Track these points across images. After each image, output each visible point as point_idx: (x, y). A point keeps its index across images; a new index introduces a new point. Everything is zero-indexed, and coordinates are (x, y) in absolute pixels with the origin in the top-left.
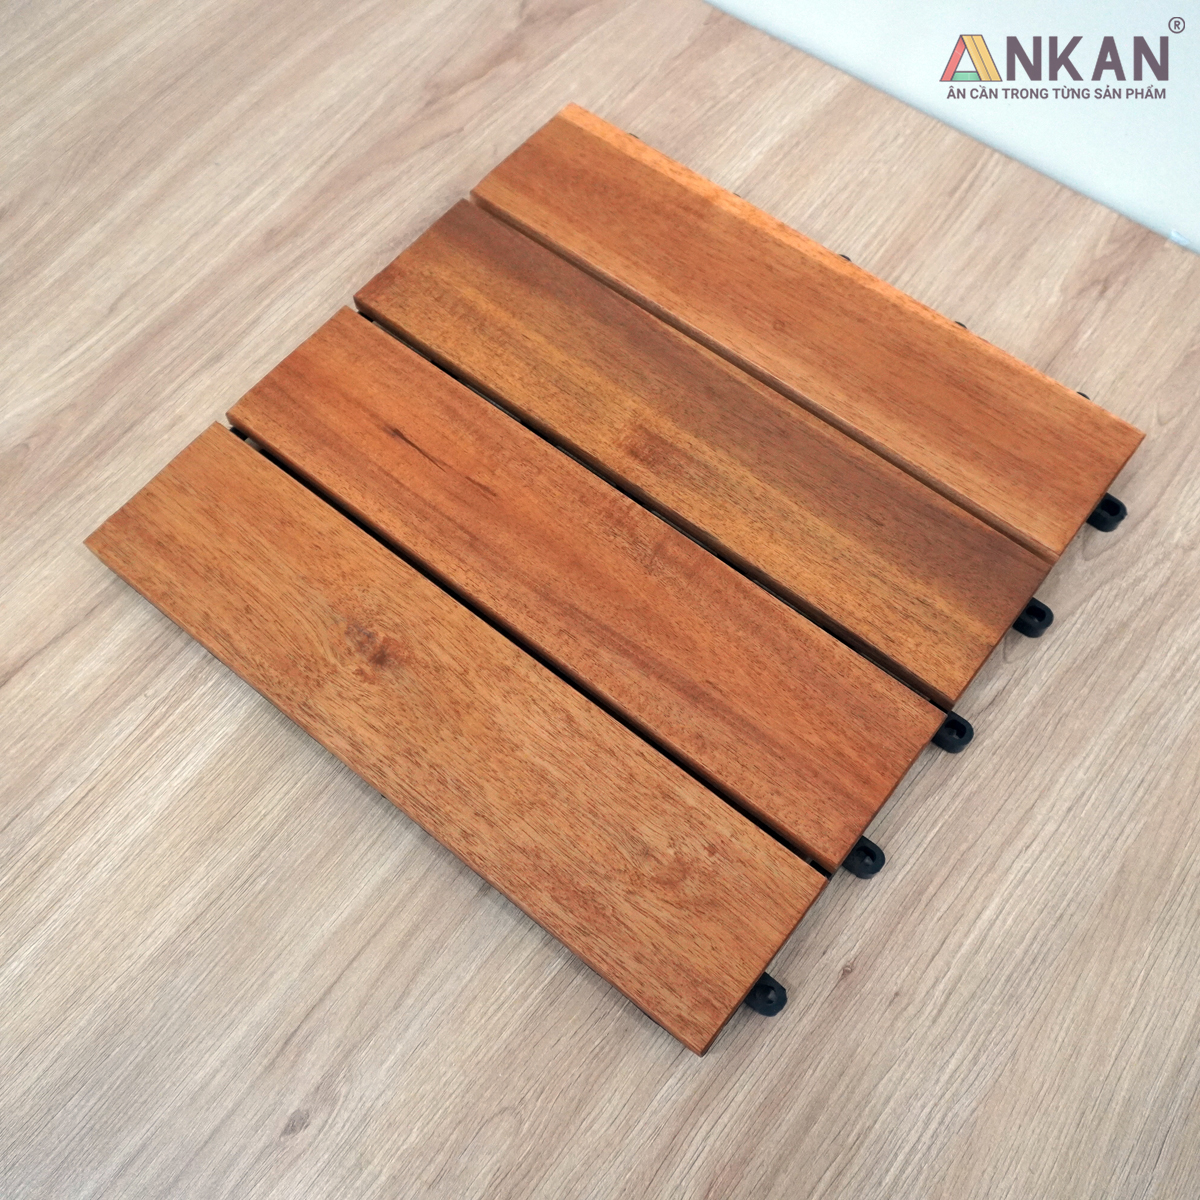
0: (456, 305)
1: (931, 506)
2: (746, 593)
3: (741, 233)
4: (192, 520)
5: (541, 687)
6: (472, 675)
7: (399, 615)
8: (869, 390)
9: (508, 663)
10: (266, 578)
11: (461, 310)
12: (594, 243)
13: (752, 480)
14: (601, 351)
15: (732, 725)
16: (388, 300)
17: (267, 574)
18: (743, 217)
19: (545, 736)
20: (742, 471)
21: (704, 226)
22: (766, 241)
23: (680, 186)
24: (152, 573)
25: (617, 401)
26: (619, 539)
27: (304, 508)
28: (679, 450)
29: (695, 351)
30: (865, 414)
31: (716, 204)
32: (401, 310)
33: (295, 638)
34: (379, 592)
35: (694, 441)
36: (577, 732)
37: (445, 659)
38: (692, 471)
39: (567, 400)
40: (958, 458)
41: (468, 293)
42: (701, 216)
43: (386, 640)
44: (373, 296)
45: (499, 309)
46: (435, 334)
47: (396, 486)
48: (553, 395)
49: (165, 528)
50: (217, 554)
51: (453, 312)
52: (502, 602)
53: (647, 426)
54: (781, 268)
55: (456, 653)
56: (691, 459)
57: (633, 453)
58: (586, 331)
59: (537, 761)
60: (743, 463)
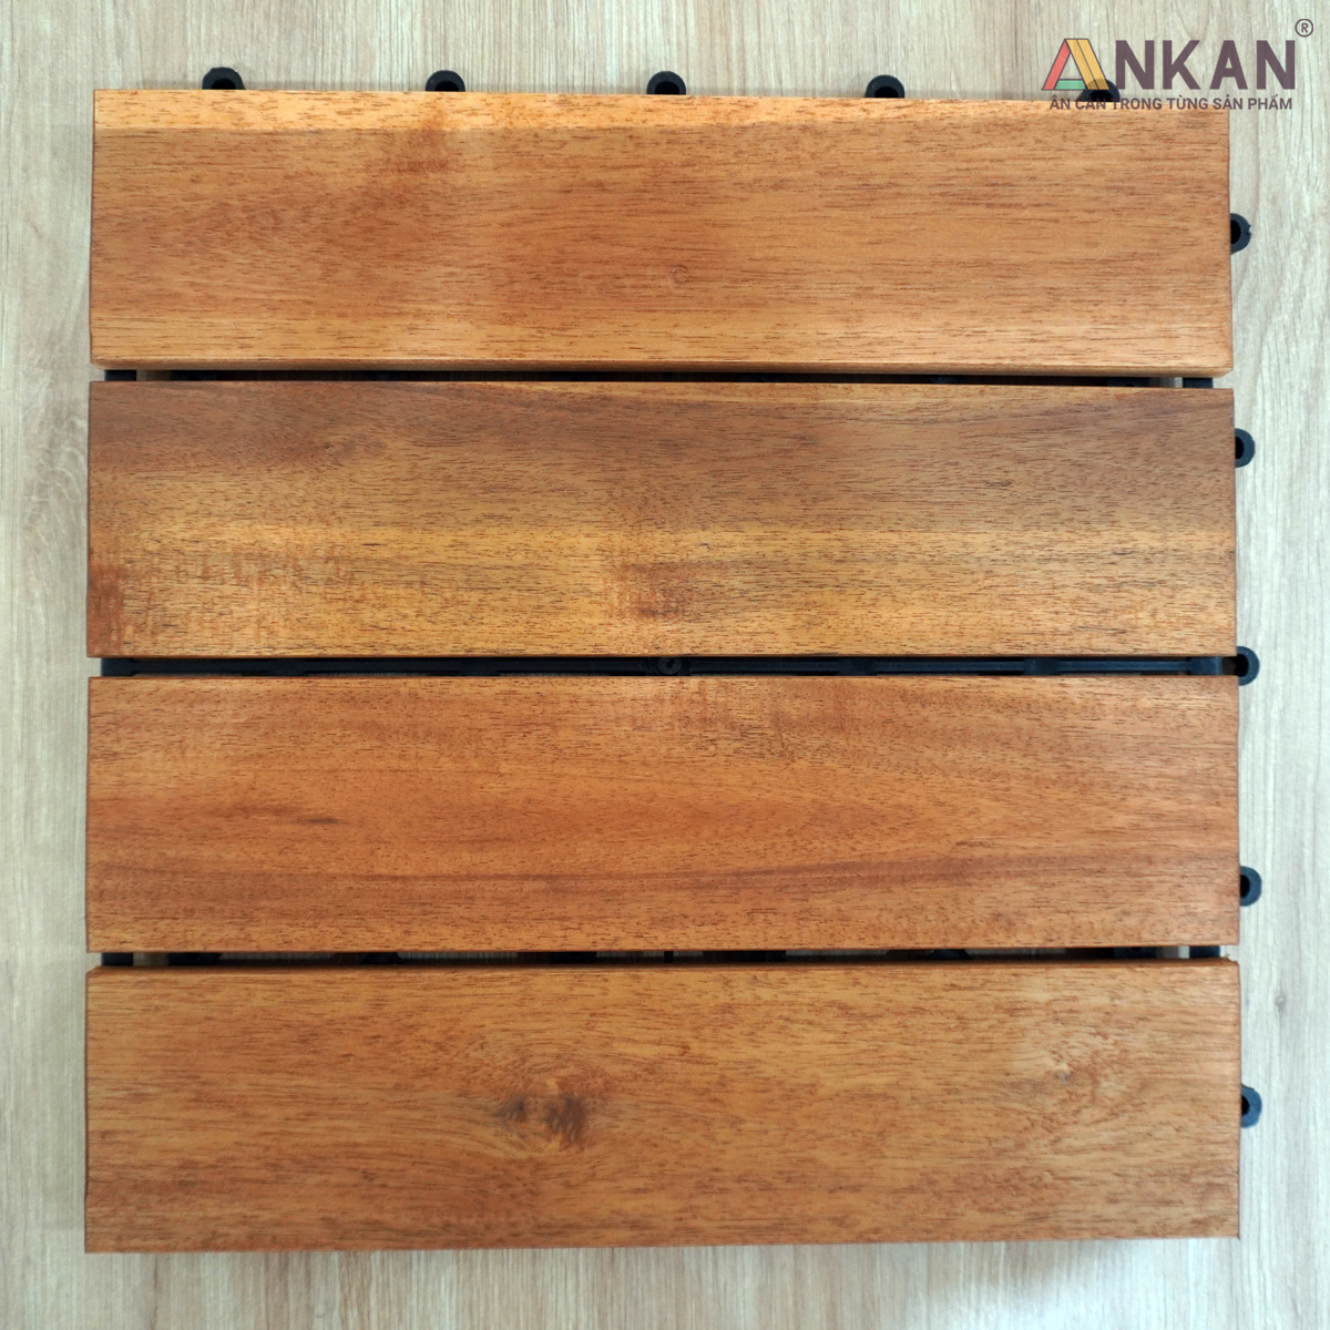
0: (236, 566)
1: (1047, 413)
2: (921, 699)
3: (518, 153)
4: (192, 1126)
5: (782, 998)
6: (696, 1048)
7: (550, 1042)
8: (863, 293)
9: (724, 999)
10: (349, 1124)
11: (251, 569)
12: (337, 324)
13: (818, 539)
14: (487, 490)
15: (1021, 875)
16: (139, 629)
17: (349, 1117)
18: (502, 125)
19: (833, 1049)
20: (795, 535)
21: (460, 179)
22: (564, 143)
23: (374, 133)
24: (212, 1226)
25: (566, 552)
26: (722, 744)
27: (312, 1001)
28: (699, 565)
29: (605, 398)
30: (884, 334)
31: (448, 129)
32: (170, 631)
33: (456, 1165)
34: (500, 1035)
35: (706, 536)
36: (864, 1016)
37: (649, 1052)
38: (736, 582)
39: (503, 599)
40: (1035, 316)
41: (235, 534)
42: (443, 166)
43: (563, 1083)
44: (114, 637)
45: (300, 529)
46: (250, 632)
47: (398, 885)
48: (480, 606)
49: (171, 1160)
50: (265, 1141)
51: (243, 581)
52: (654, 933)
53: (632, 560)
54: (616, 176)
55: (654, 1035)
56: (721, 566)
57: (647, 612)
58: (440, 475)
59: (848, 1083)
60: (790, 522)
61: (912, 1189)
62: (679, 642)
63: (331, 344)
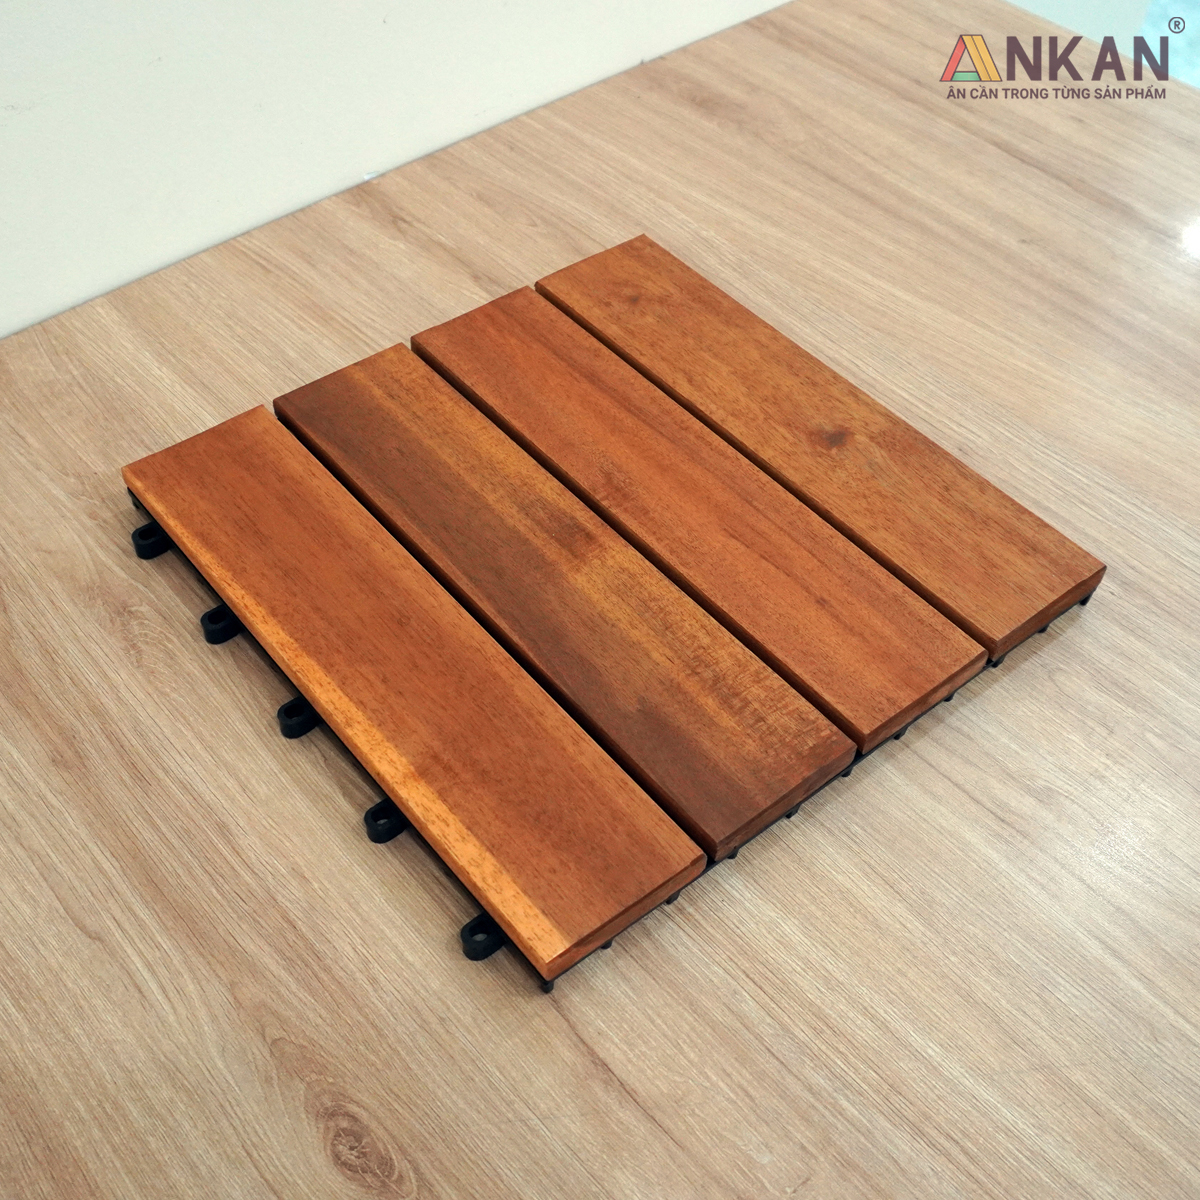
0: (742, 709)
1: (347, 452)
2: (528, 425)
3: (397, 726)
4: (1007, 561)
5: (708, 401)
6: (762, 417)
7: (818, 462)
8: (347, 546)
9: (730, 418)
10: (935, 508)
11: (737, 703)
12: (571, 749)
13: (491, 498)
14: (595, 631)
15: (571, 358)
16: (818, 730)
17: (932, 510)
18: (387, 744)
19: (710, 375)
20: (498, 507)
21: (436, 745)
22: (374, 711)
23: (445, 801)
24: (1037, 529)
25: (592, 582)
26: (622, 479)
27: (902, 552)
28: (547, 532)
29: (499, 612)
30: (363, 528)
31: (412, 768)
32: (804, 716)
33: (905, 464)
34: (835, 480)
35: (530, 536)
36: (686, 373)
37: (782, 430)
38: (542, 514)
39: (641, 593)
40: (300, 480)
41: (727, 720)
42: (436, 758)
43: (829, 449)
44: (834, 738)
45: (695, 695)
46: (768, 683)
47: (815, 552)
48: (654, 599)
49: (1030, 559)
50: (979, 532)
52: (731, 455)
53: (570, 557)
55: (773, 431)
56: (539, 523)
57: (590, 538)
58: (606, 655)
59: (719, 364)
60: (492, 511)
61: (737, 326)
62: (591, 518)
63: (585, 744)
